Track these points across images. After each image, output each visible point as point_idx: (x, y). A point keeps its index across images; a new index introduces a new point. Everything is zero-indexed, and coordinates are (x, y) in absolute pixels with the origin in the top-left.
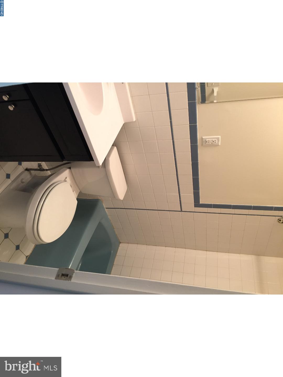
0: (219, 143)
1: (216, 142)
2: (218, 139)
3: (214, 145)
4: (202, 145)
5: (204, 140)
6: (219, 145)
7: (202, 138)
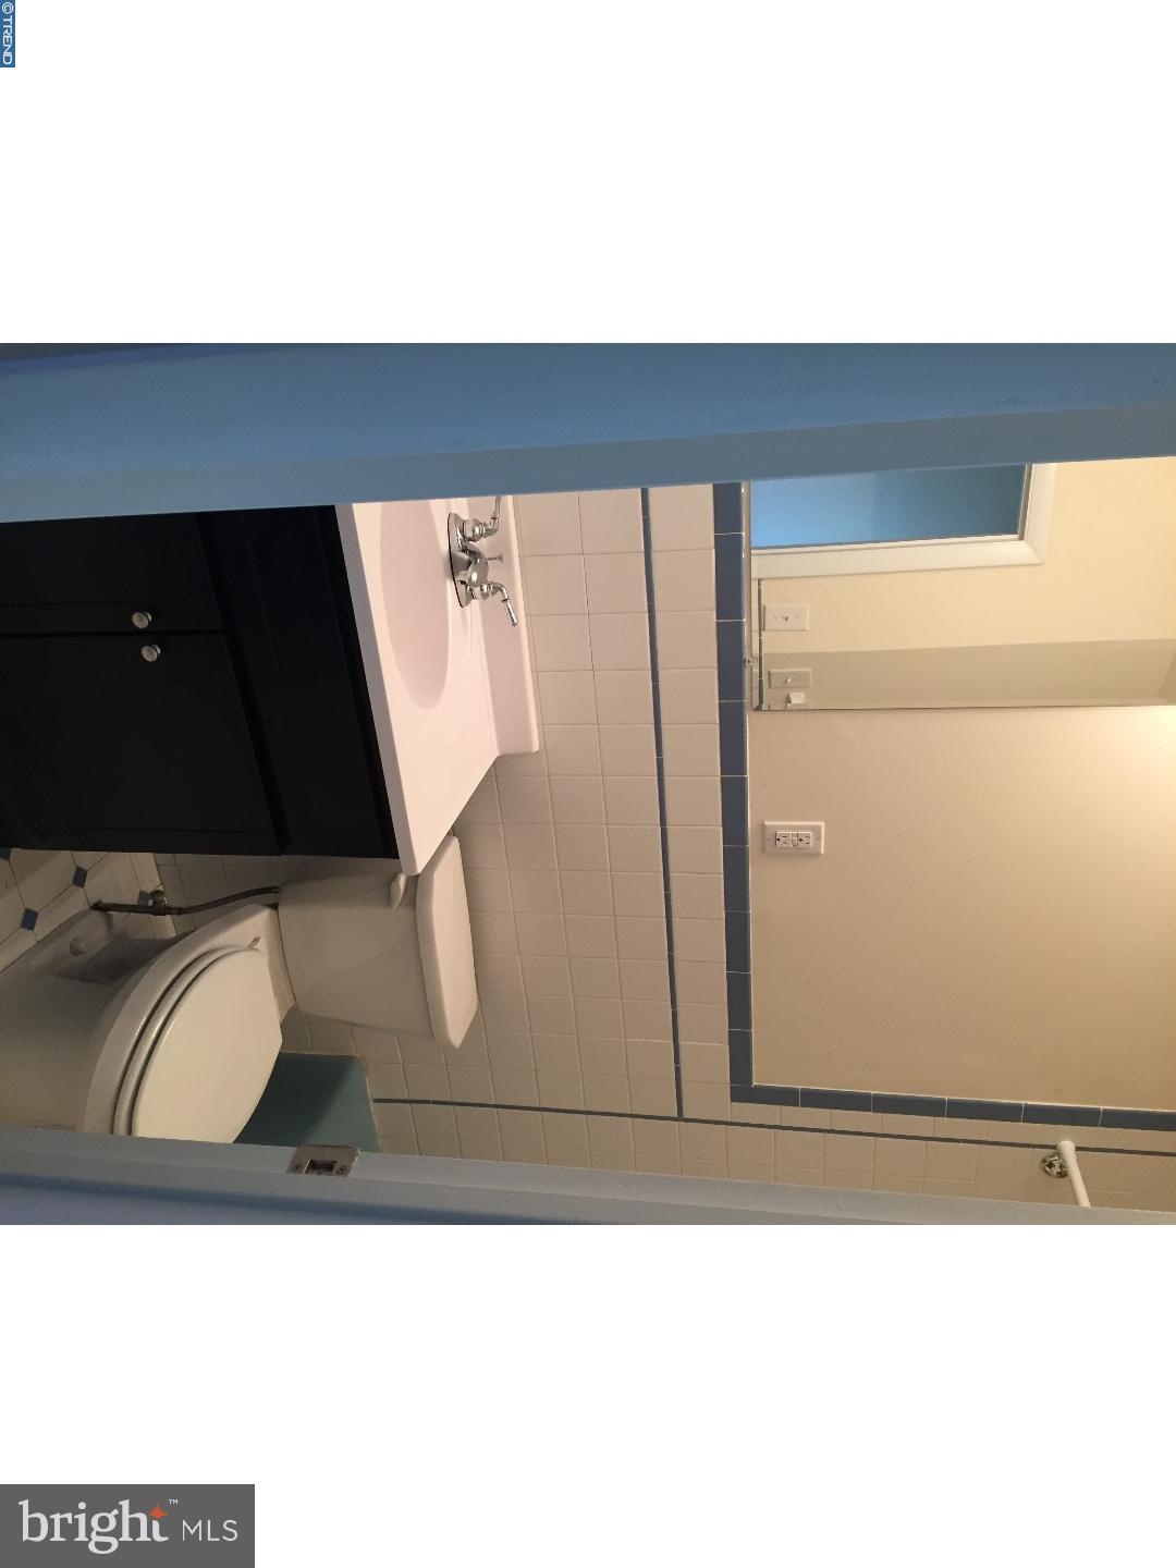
0: (820, 847)
1: (811, 844)
2: (816, 830)
3: (799, 851)
4: (763, 850)
5: (769, 834)
6: (820, 854)
7: (764, 825)
